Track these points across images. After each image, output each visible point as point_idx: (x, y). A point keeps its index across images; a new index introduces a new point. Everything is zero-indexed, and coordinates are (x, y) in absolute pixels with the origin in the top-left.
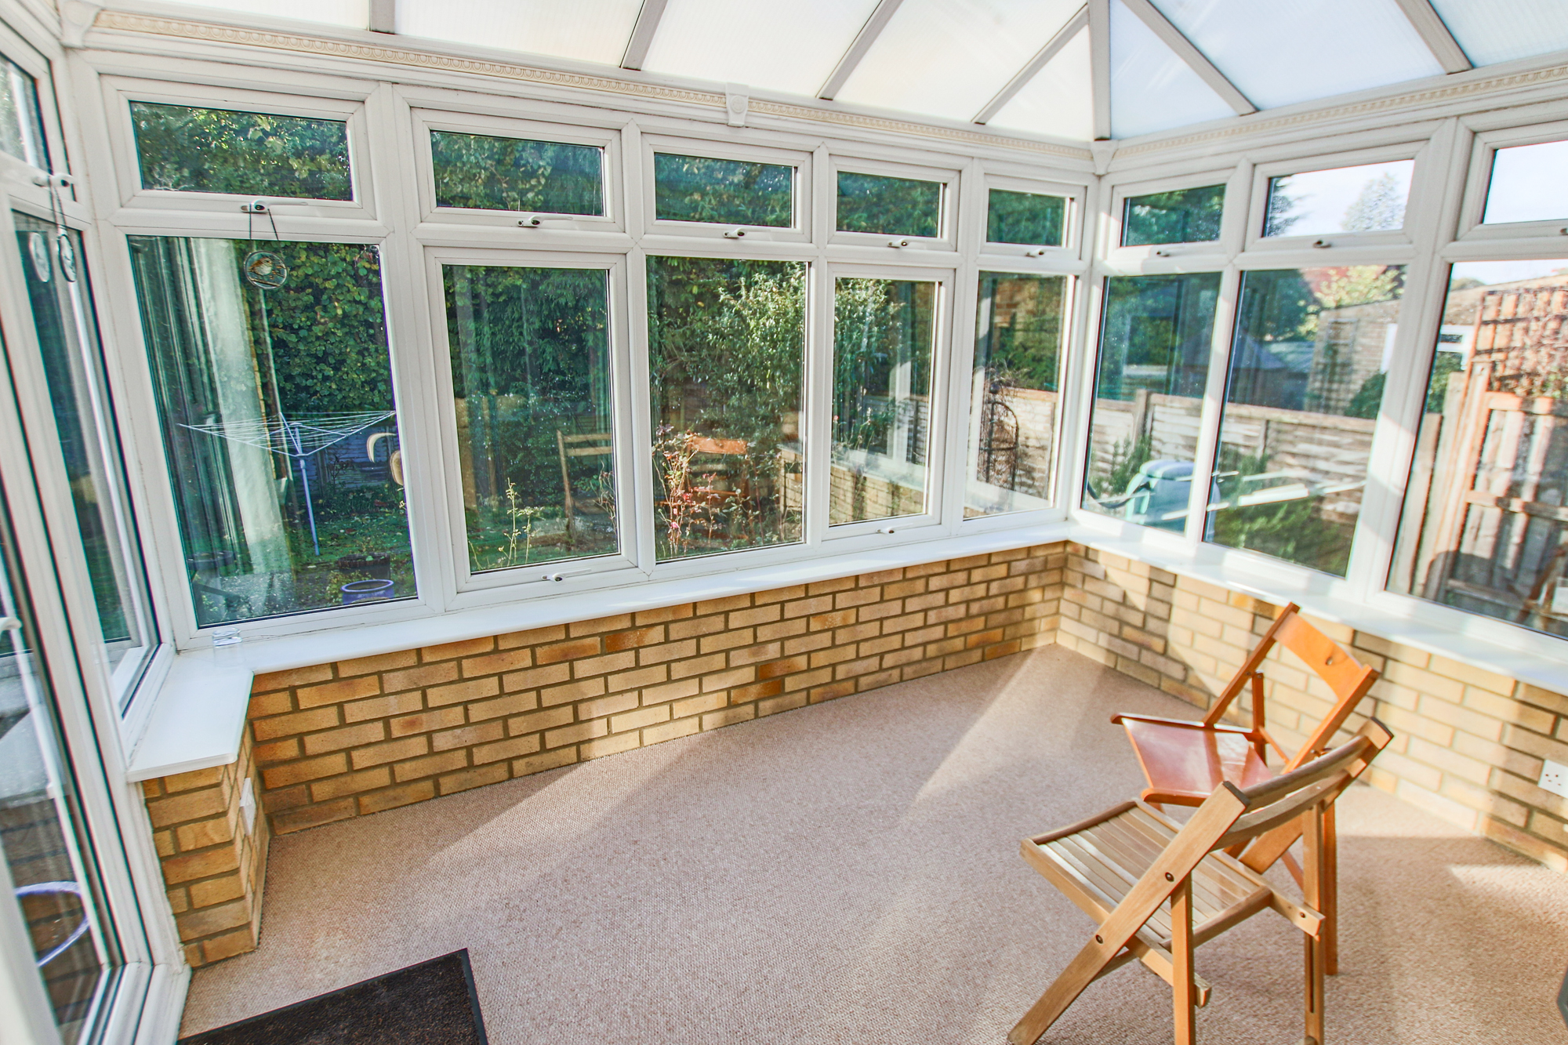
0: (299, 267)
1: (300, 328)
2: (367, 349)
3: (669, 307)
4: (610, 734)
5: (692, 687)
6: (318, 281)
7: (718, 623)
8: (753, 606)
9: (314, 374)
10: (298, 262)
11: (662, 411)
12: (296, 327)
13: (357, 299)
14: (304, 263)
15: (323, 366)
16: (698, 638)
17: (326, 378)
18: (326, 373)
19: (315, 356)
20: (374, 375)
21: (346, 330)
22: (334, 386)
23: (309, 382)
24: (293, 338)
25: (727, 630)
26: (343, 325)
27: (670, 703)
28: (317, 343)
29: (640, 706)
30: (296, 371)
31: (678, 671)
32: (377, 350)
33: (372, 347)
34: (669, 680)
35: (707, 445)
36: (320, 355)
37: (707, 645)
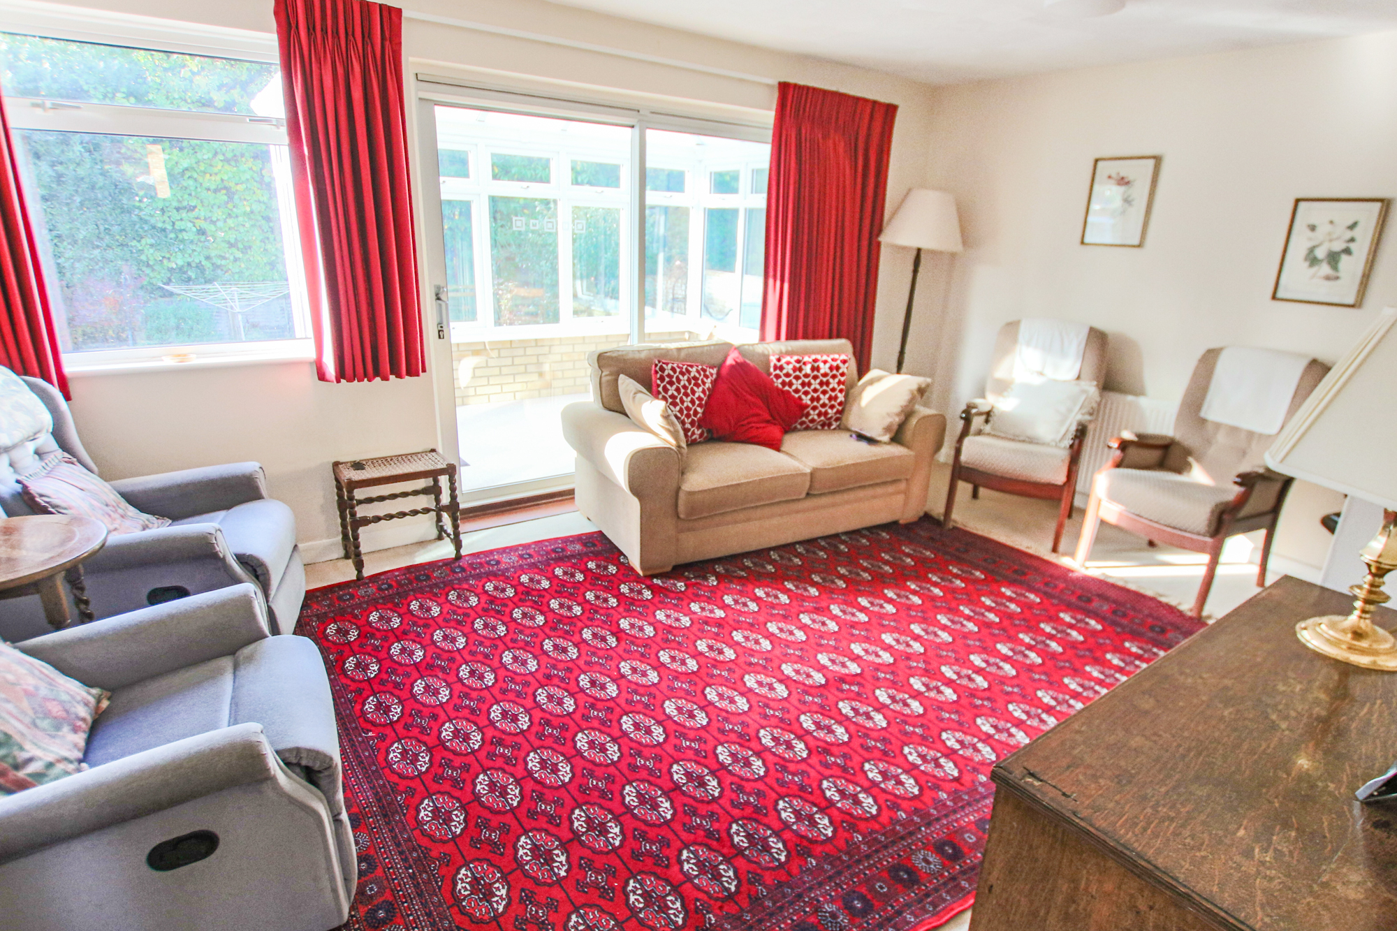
0: (216, 174)
1: (218, 220)
2: (268, 238)
3: (502, 213)
4: (476, 395)
5: (510, 379)
6: (232, 185)
7: (521, 352)
8: (536, 346)
9: (227, 256)
10: (216, 170)
11: (498, 272)
12: (214, 219)
13: (261, 199)
14: (220, 171)
15: (234, 250)
16: (513, 357)
17: (236, 260)
18: (237, 256)
19: (229, 242)
20: (274, 258)
21: (252, 222)
22: (243, 266)
23: (223, 262)
24: (212, 228)
25: (525, 355)
26: (250, 219)
27: (501, 385)
28: (230, 232)
29: (488, 384)
30: (213, 253)
31: (505, 370)
32: (275, 240)
33: (271, 237)
34: (501, 374)
35: (523, 292)
36: (233, 241)
37: (517, 361)
